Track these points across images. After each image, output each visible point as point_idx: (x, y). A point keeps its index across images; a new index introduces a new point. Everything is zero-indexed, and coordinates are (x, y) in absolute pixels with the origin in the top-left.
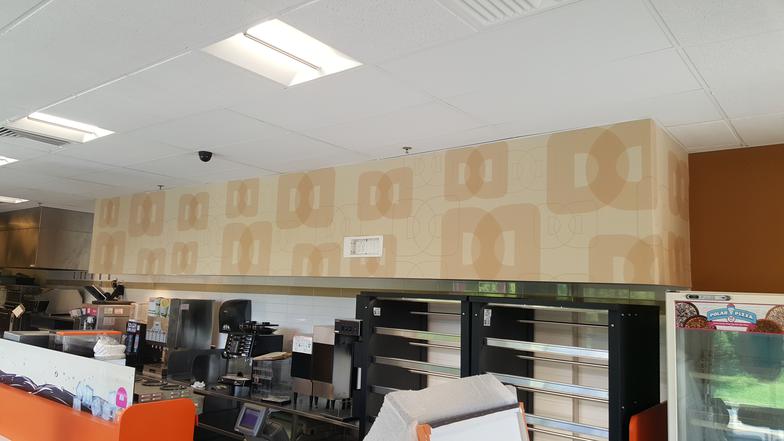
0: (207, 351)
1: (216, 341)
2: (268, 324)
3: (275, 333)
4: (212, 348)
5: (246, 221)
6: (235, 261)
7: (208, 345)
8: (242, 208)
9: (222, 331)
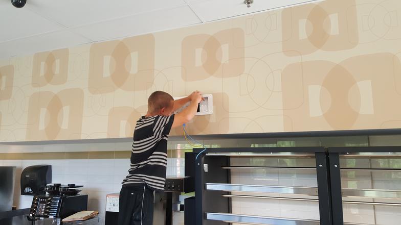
0: (8, 212)
1: (16, 201)
2: (73, 186)
3: (81, 194)
4: (14, 209)
5: (53, 89)
6: (42, 127)
7: (10, 206)
8: (49, 77)
9: (23, 193)
